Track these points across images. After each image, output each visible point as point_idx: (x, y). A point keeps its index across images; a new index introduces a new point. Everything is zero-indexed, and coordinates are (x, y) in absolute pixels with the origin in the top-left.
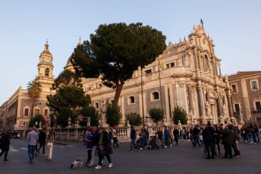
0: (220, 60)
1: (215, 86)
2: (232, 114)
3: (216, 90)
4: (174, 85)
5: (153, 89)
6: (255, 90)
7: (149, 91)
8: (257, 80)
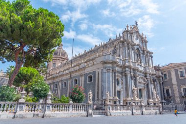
0: (152, 53)
1: (145, 74)
2: (163, 98)
3: (146, 77)
4: (102, 70)
5: (89, 73)
6: (183, 78)
7: (85, 75)
8: (184, 70)
